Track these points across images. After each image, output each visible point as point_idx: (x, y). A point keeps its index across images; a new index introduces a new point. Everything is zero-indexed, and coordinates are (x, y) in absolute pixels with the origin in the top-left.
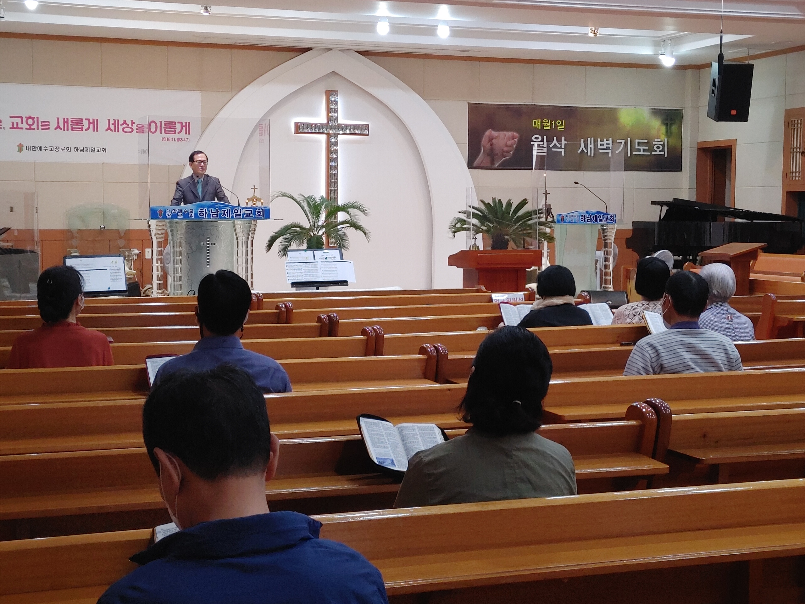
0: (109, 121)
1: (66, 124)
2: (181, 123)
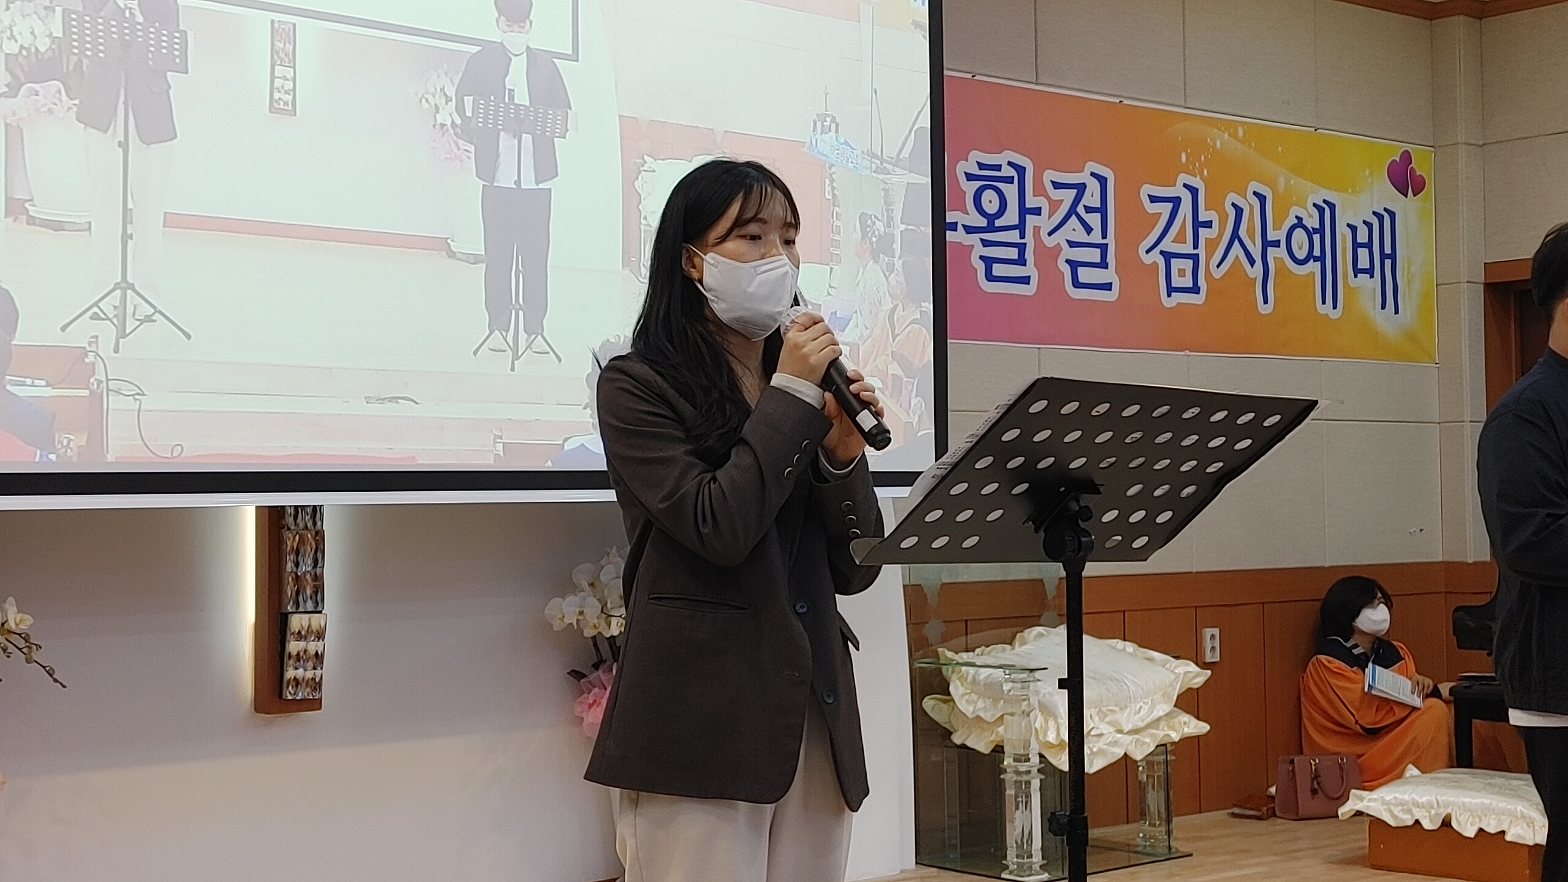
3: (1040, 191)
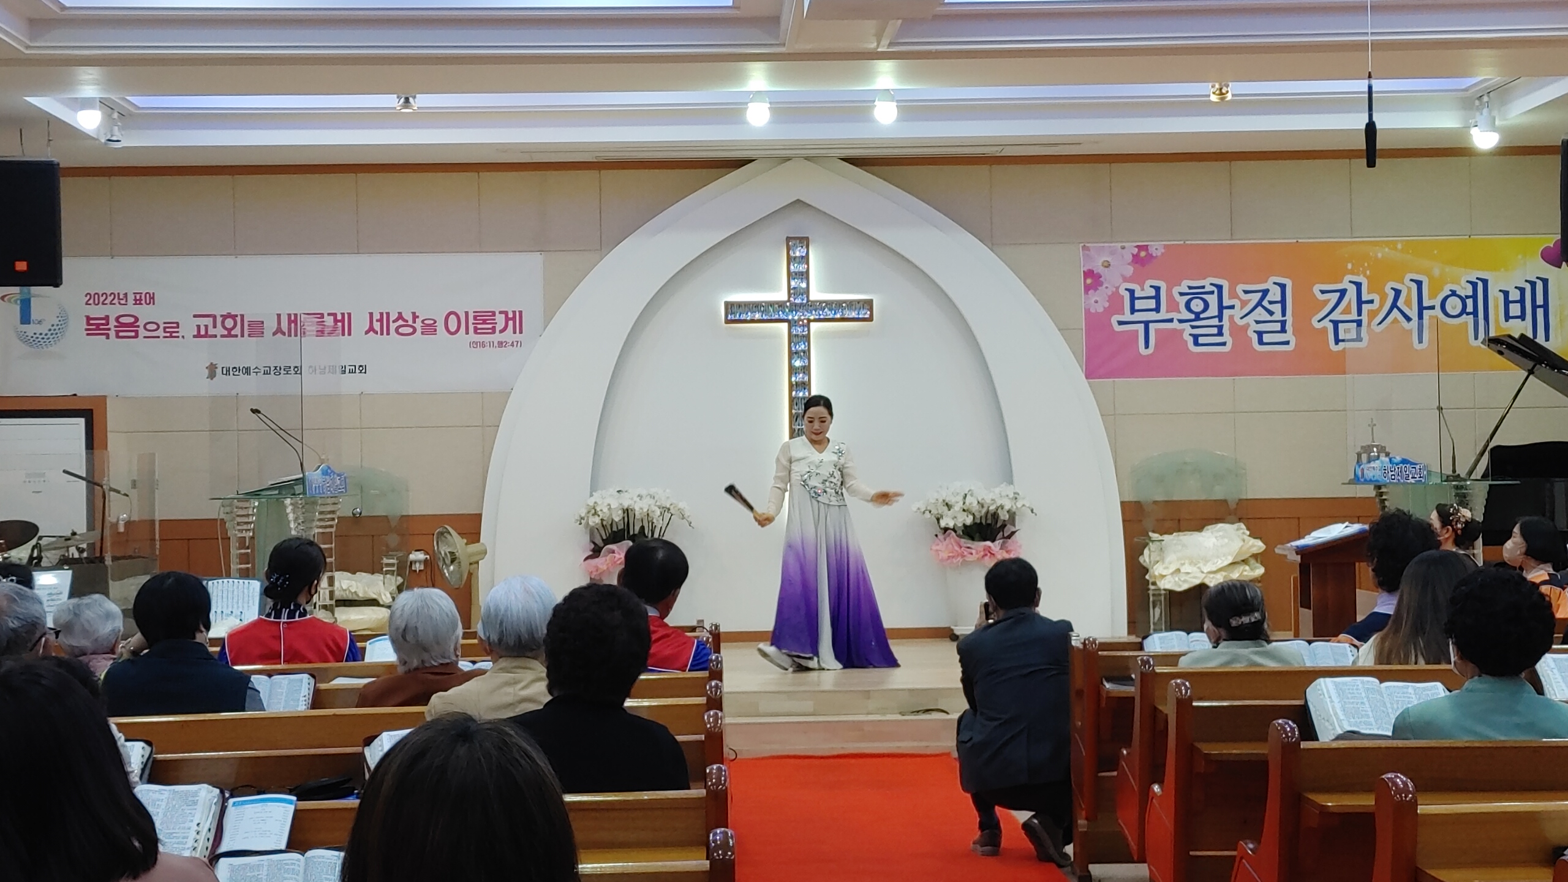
0: (371, 314)
1: (293, 325)
2: (506, 313)
3: (1233, 295)
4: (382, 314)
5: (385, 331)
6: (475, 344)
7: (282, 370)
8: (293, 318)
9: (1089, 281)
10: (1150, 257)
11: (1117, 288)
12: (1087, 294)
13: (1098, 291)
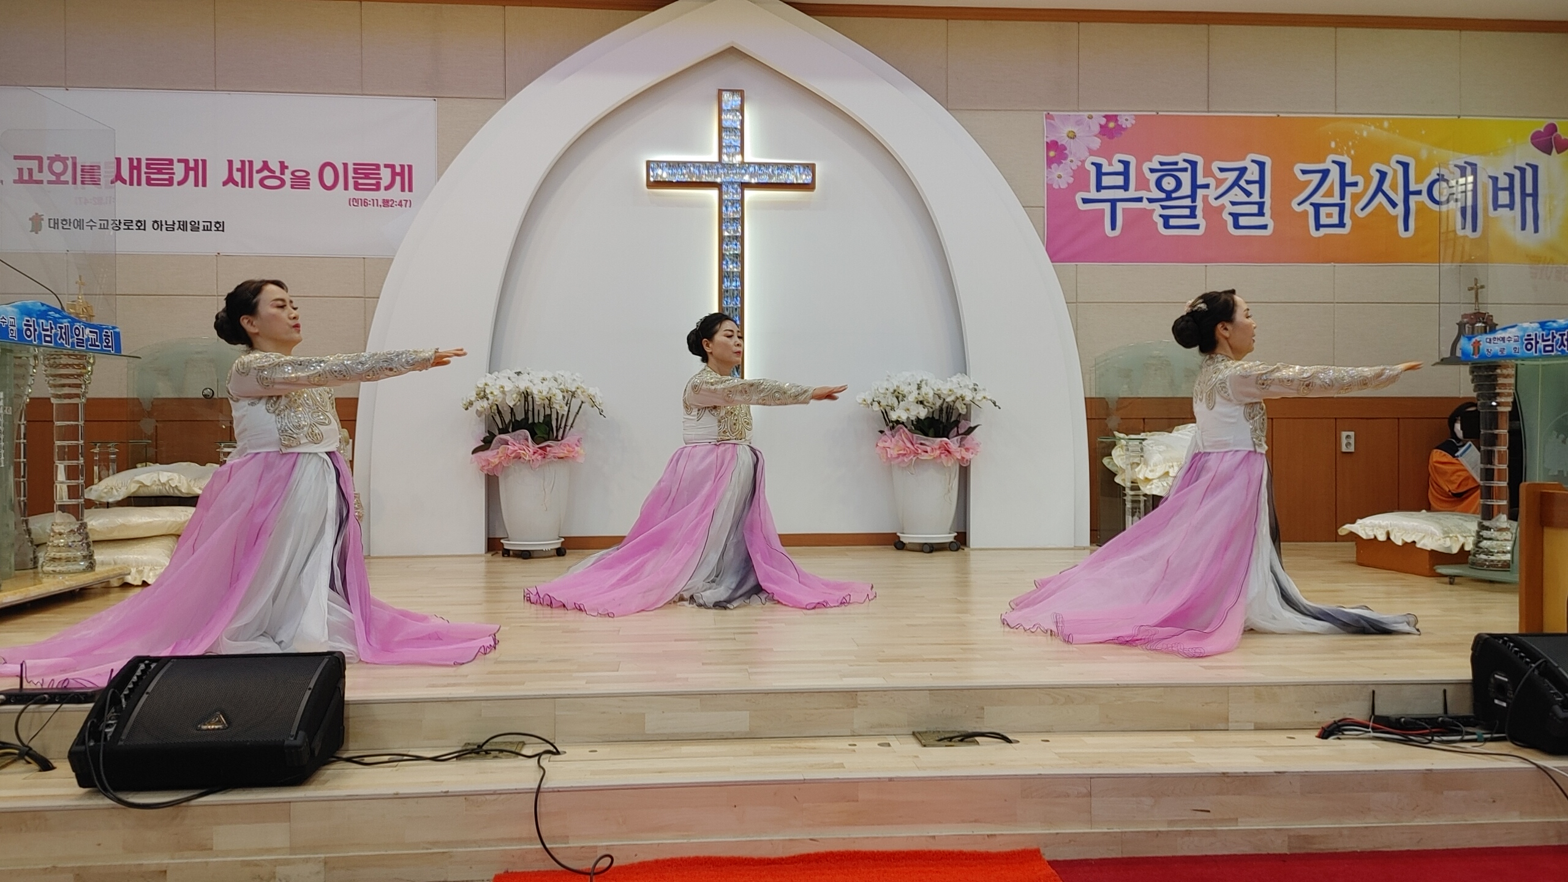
0: (230, 162)
1: (135, 172)
2: (392, 167)
3: (1208, 173)
4: (243, 162)
5: (247, 182)
6: (354, 202)
7: (122, 224)
8: (135, 164)
9: (1052, 154)
10: (1119, 129)
11: (1083, 162)
12: (1051, 168)
13: (1061, 166)
